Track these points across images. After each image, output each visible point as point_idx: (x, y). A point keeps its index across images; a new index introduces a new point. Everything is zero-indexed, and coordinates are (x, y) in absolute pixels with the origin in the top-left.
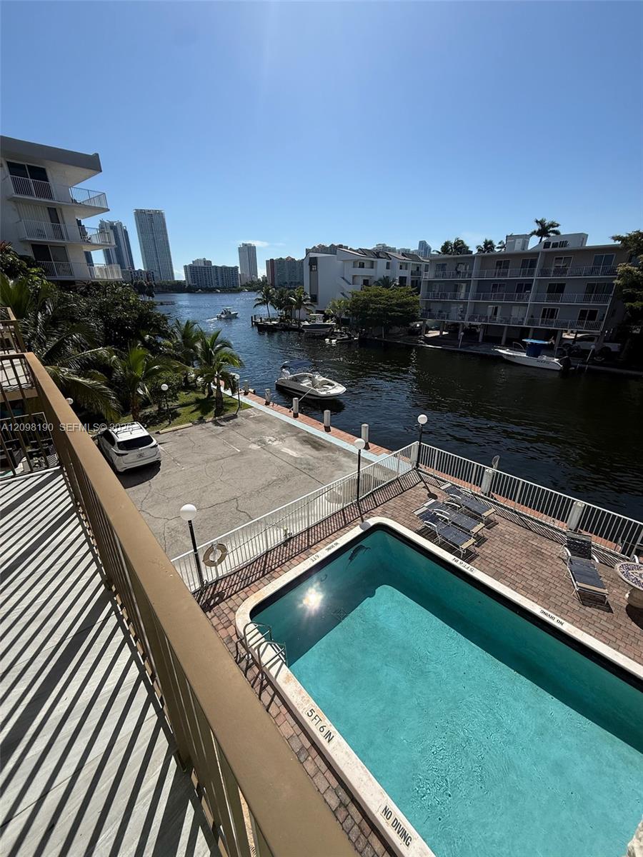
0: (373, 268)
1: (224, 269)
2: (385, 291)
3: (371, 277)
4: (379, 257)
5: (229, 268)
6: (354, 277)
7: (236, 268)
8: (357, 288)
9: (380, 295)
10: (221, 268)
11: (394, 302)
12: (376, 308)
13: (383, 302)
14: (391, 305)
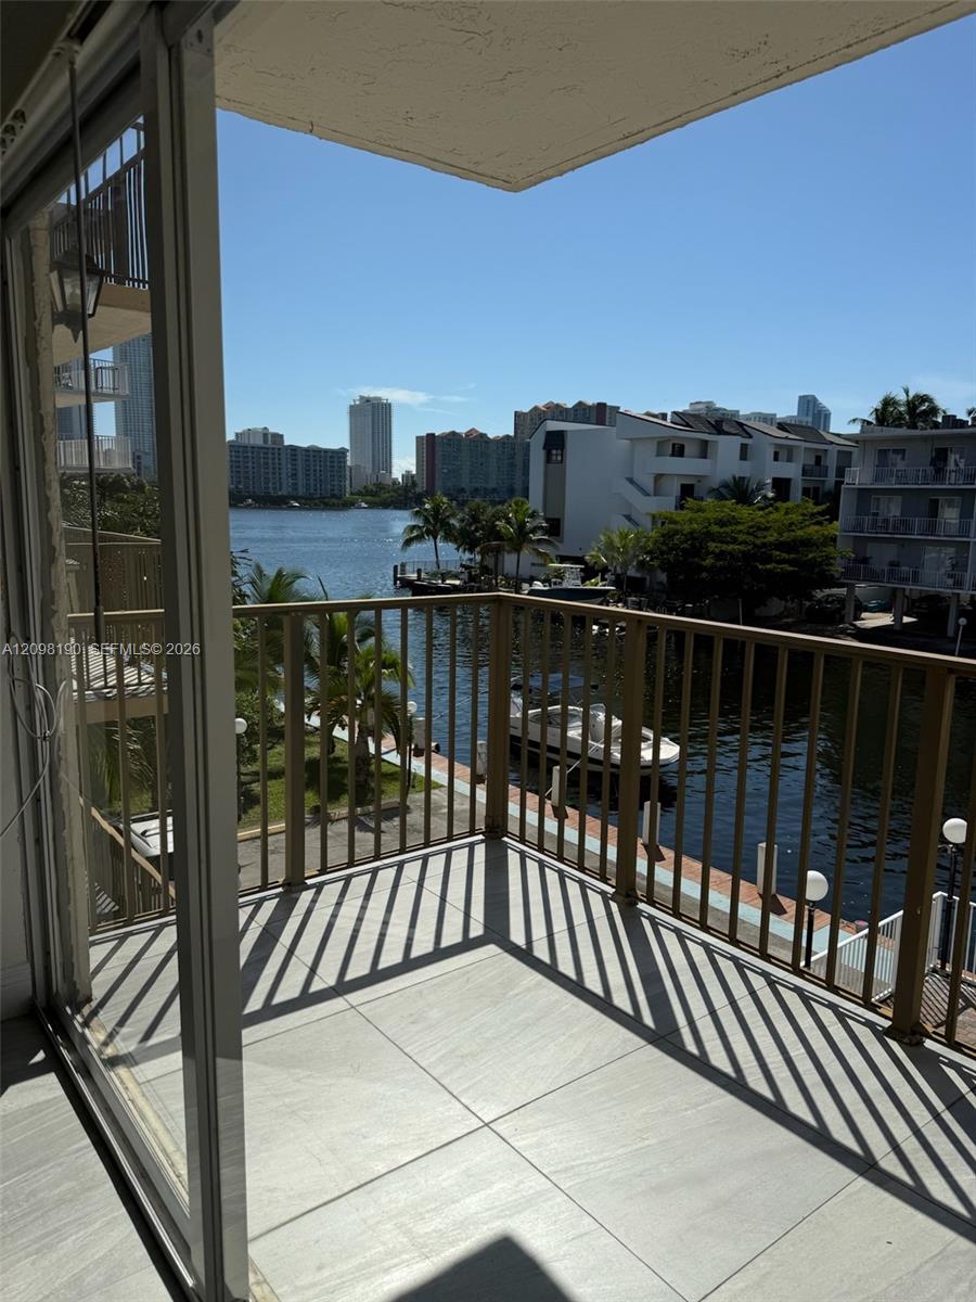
0: (705, 457)
1: (314, 454)
2: (744, 512)
3: (700, 478)
4: (721, 432)
5: (326, 451)
6: (658, 477)
7: (342, 453)
8: (666, 504)
9: (734, 521)
10: (307, 450)
11: (772, 537)
12: (722, 552)
13: (742, 537)
14: (764, 545)
